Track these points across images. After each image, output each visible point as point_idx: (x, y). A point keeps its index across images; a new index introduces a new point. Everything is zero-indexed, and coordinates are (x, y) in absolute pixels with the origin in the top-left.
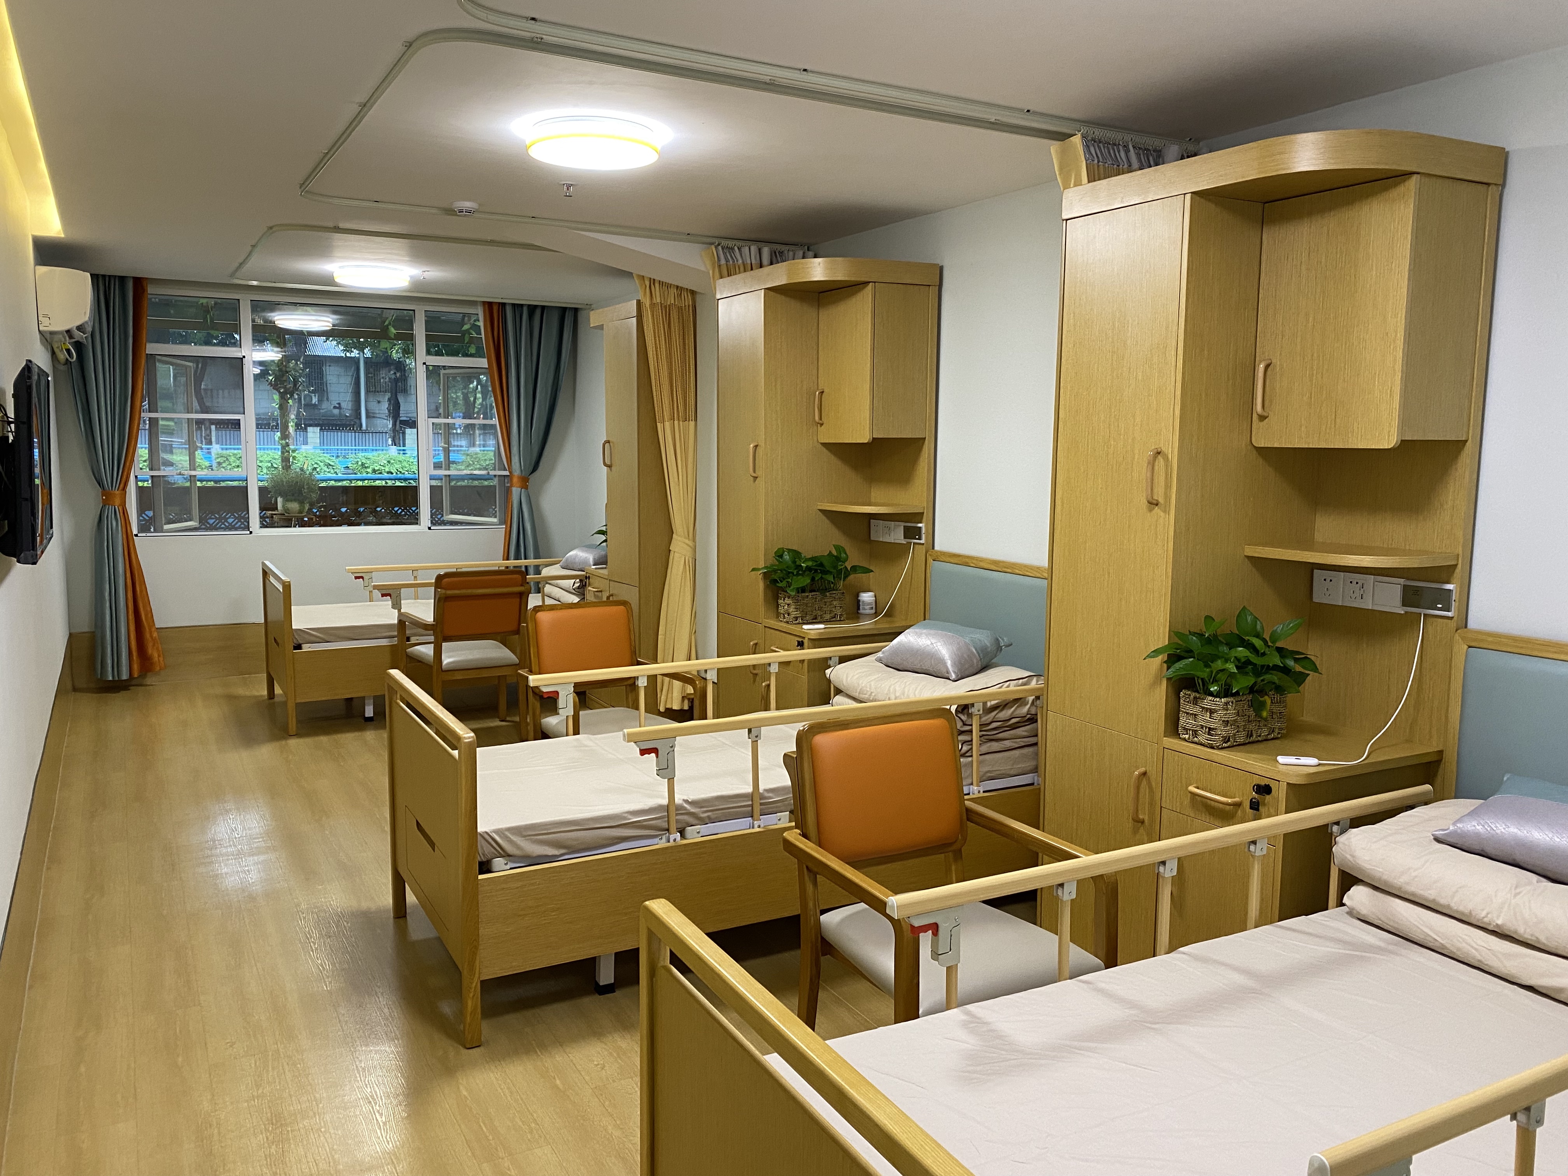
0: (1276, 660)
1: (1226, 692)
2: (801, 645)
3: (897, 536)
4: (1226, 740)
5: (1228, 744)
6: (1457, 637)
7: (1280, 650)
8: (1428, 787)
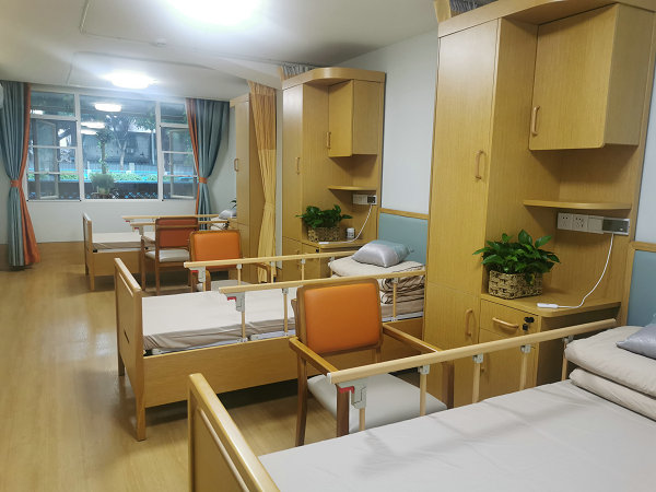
0: (538, 256)
1: (512, 271)
2: (317, 251)
3: (364, 201)
4: (512, 295)
5: (513, 297)
6: (630, 245)
7: (540, 251)
8: (613, 320)
